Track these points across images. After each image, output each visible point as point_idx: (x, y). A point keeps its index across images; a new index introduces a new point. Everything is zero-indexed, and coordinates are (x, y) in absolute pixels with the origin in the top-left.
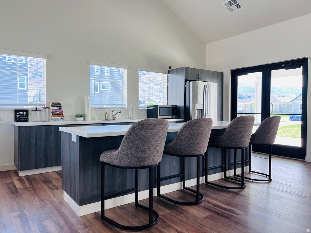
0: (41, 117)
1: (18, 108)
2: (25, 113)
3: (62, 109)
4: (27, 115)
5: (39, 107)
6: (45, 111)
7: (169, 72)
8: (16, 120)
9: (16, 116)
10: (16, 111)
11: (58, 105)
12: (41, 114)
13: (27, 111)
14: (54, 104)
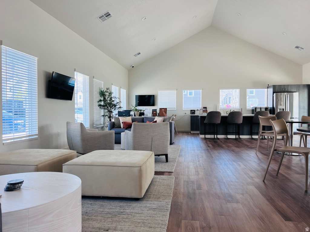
0: (199, 113)
1: (192, 109)
2: (194, 111)
3: (207, 110)
4: (194, 112)
5: (199, 109)
6: (201, 110)
7: (268, 88)
8: (191, 114)
9: (191, 112)
10: (191, 110)
11: (206, 108)
12: (199, 111)
13: (194, 110)
14: (204, 108)
